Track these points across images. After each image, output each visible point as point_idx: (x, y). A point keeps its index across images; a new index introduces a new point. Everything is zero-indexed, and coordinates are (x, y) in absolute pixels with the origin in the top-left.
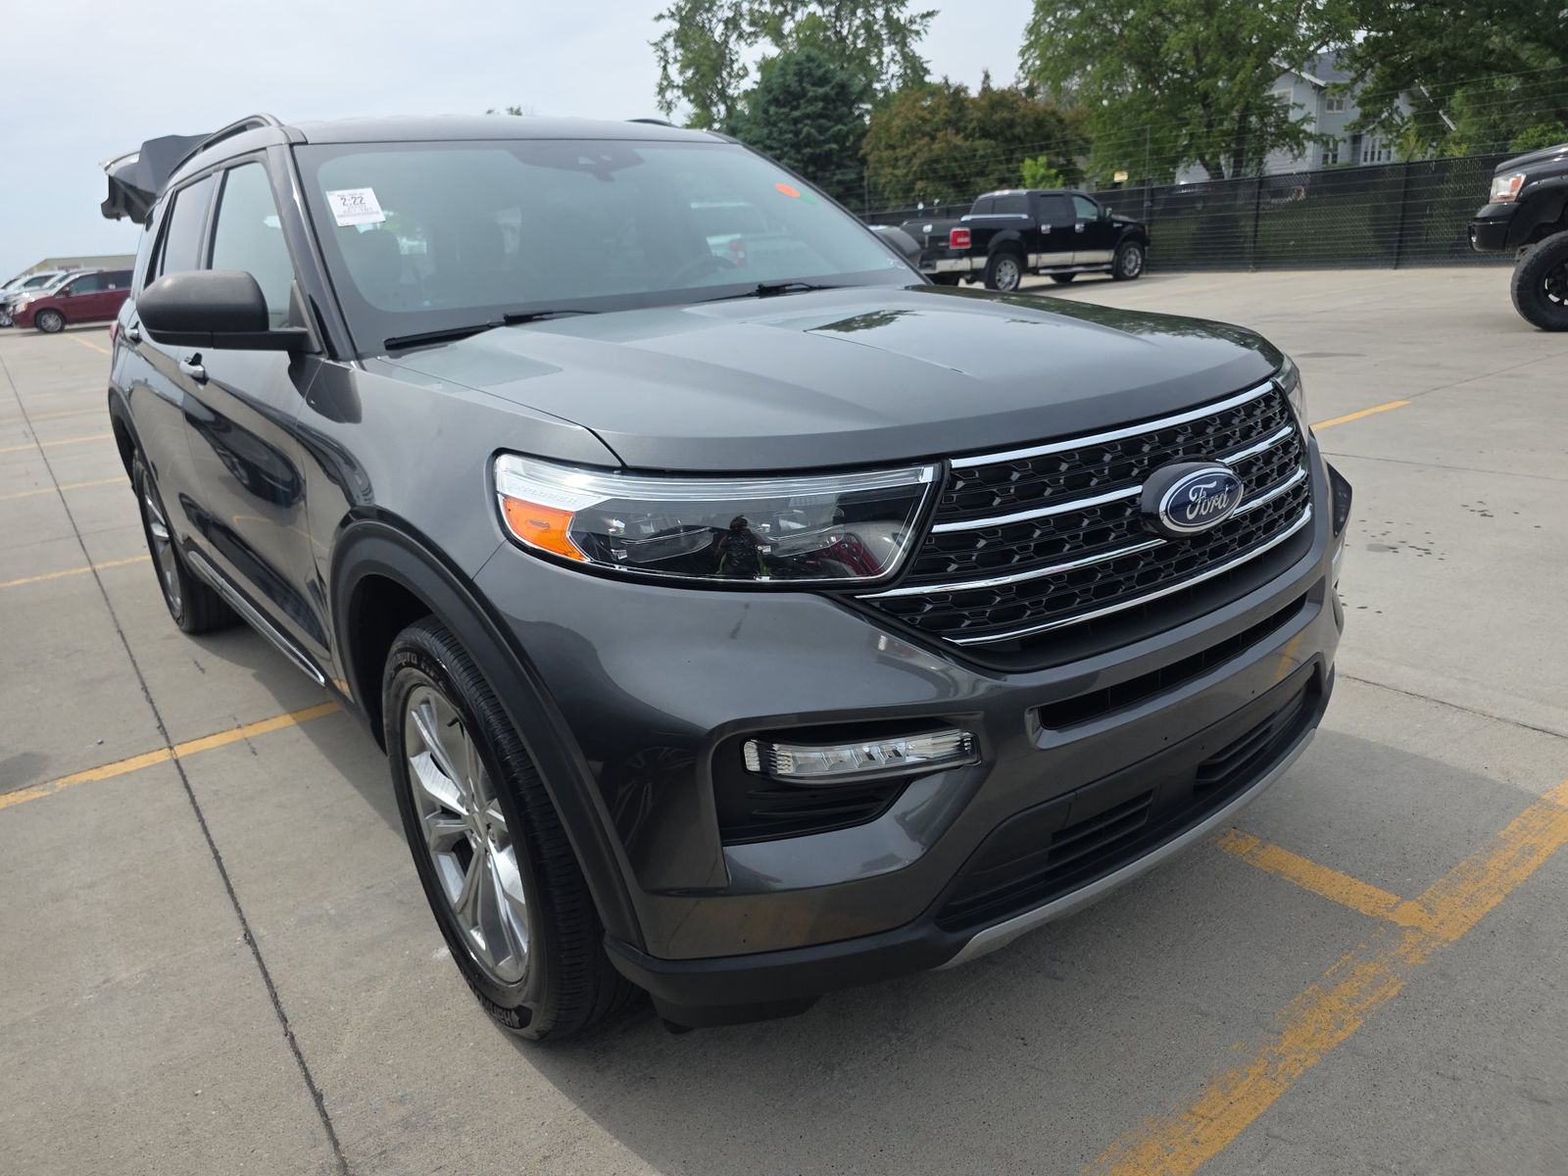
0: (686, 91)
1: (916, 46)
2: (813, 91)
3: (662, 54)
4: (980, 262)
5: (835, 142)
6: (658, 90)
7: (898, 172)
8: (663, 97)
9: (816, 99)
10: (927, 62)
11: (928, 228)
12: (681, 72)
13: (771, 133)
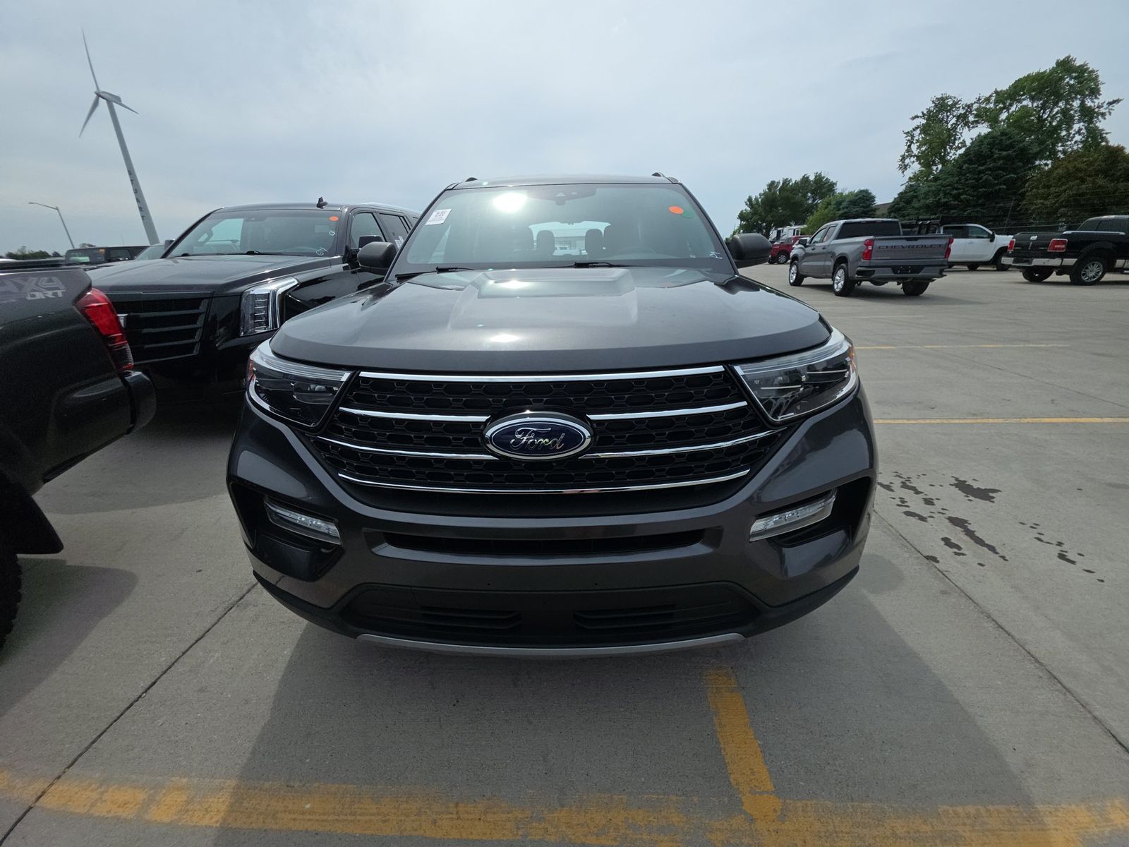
0: (918, 158)
1: (1101, 124)
2: (997, 154)
3: (910, 138)
4: (1070, 261)
5: (1005, 184)
6: (901, 158)
7: (1048, 203)
8: (904, 162)
9: (999, 159)
10: (1107, 133)
11: (1034, 238)
12: (919, 147)
13: (960, 179)
